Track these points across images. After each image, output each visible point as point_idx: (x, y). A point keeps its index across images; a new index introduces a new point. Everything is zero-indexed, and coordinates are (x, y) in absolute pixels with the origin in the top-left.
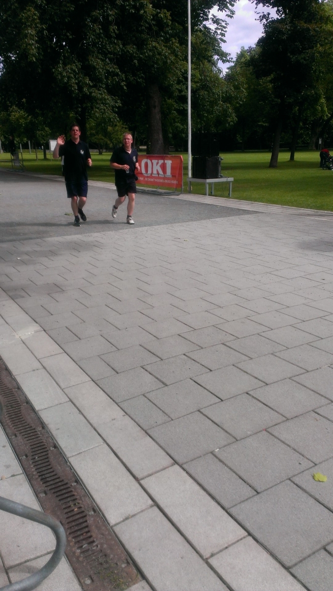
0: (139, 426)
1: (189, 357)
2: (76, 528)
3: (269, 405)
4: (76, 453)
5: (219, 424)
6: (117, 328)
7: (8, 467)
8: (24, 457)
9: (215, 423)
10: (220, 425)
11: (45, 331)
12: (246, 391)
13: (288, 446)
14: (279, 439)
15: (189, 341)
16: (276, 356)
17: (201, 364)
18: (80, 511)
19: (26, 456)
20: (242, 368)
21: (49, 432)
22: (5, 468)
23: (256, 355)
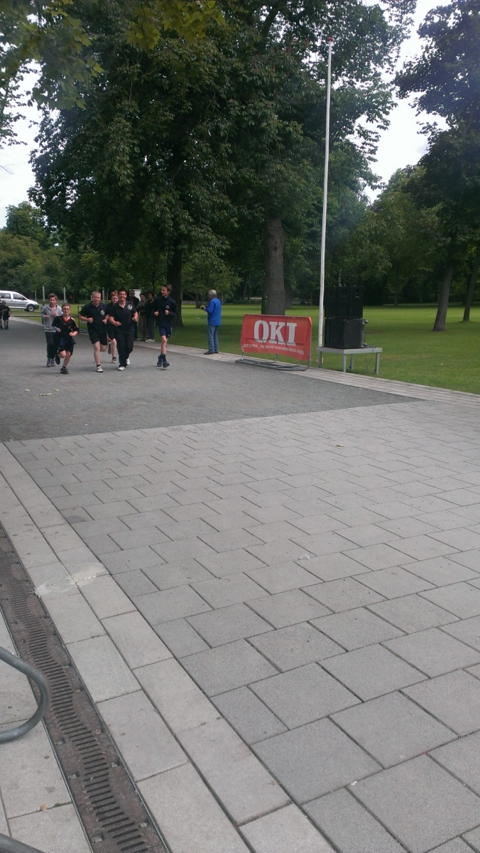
0: (240, 736)
1: (315, 627)
3: (432, 712)
4: (148, 775)
5: (358, 740)
6: (212, 574)
7: (51, 790)
8: (74, 776)
9: (351, 738)
11: (111, 575)
12: (398, 688)
13: (460, 780)
14: (446, 770)
15: (316, 600)
16: (443, 631)
17: (332, 640)
19: (78, 775)
20: (393, 649)
21: (110, 739)
22: (46, 792)
23: (413, 628)
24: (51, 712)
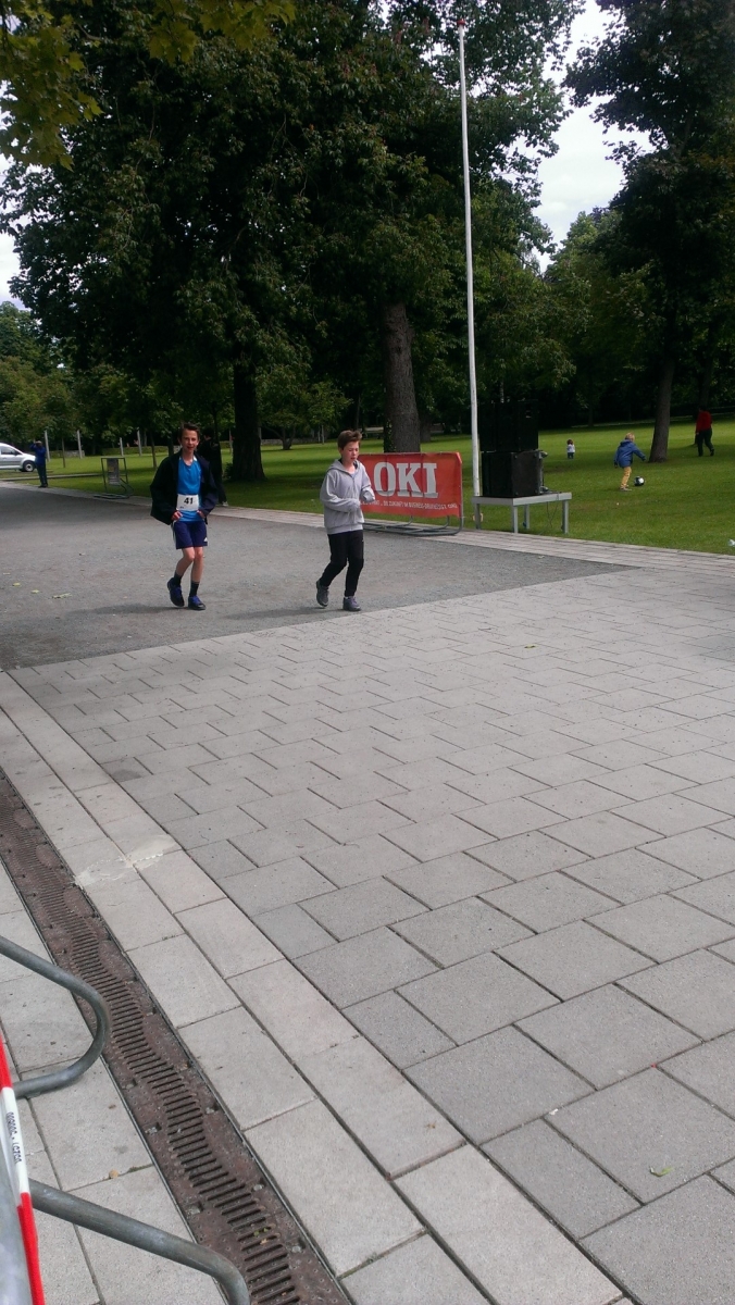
0: (388, 1059)
1: (488, 903)
2: (267, 1281)
3: (663, 1009)
4: (260, 1121)
5: (557, 1054)
6: (334, 840)
7: (122, 1150)
8: (154, 1130)
9: (547, 1052)
10: (559, 1056)
11: (185, 850)
12: (613, 979)
13: (706, 1099)
14: (686, 1087)
15: (488, 866)
16: (675, 897)
17: (514, 919)
18: (273, 1245)
19: (158, 1127)
20: (603, 927)
21: (202, 1075)
22: (115, 1153)
23: (632, 896)
24: (113, 1045)
